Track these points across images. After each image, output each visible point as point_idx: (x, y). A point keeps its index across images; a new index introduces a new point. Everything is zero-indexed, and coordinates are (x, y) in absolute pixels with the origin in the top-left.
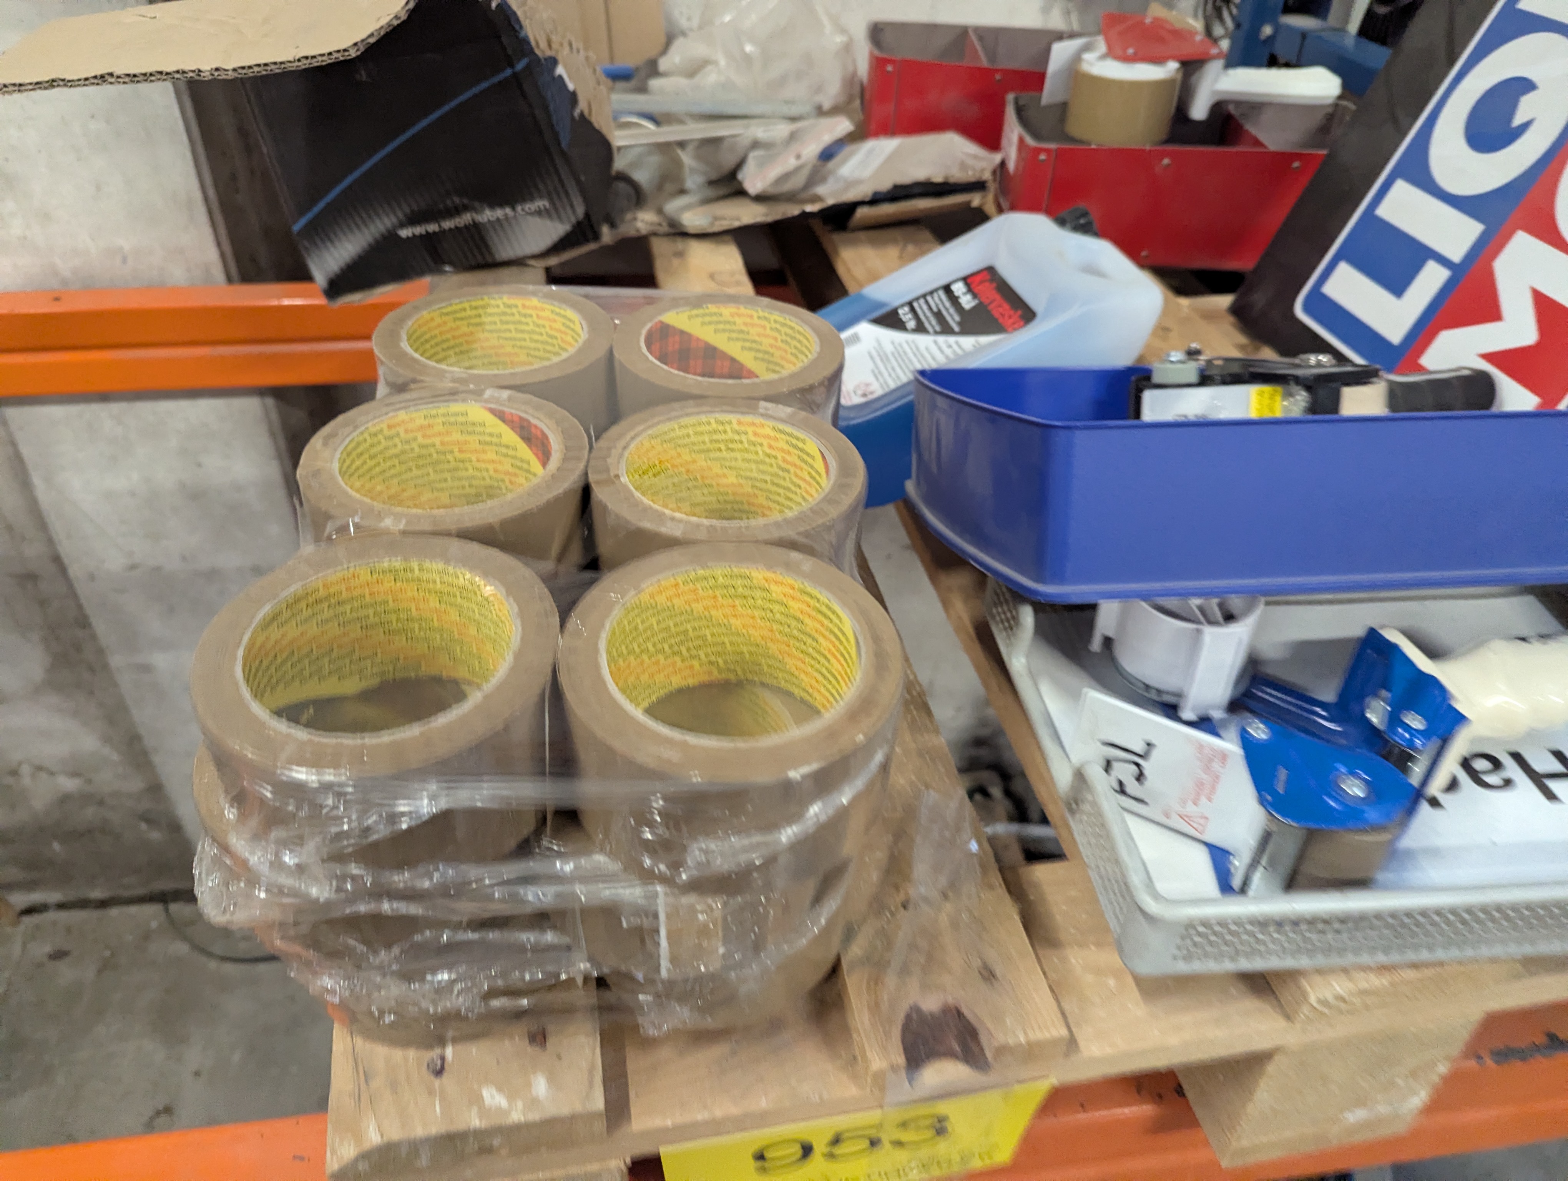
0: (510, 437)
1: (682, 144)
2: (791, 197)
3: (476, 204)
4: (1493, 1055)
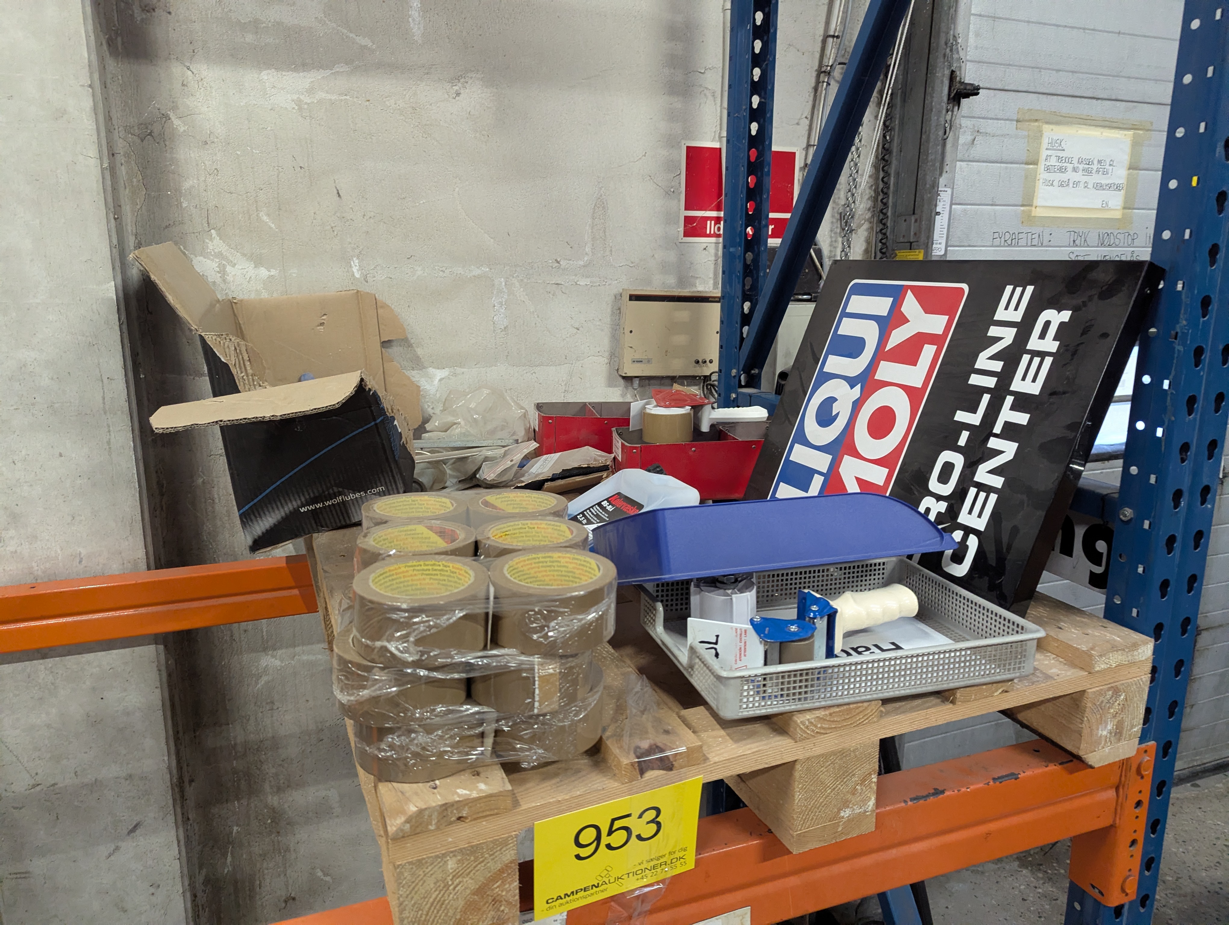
3: (346, 491)
4: (911, 800)
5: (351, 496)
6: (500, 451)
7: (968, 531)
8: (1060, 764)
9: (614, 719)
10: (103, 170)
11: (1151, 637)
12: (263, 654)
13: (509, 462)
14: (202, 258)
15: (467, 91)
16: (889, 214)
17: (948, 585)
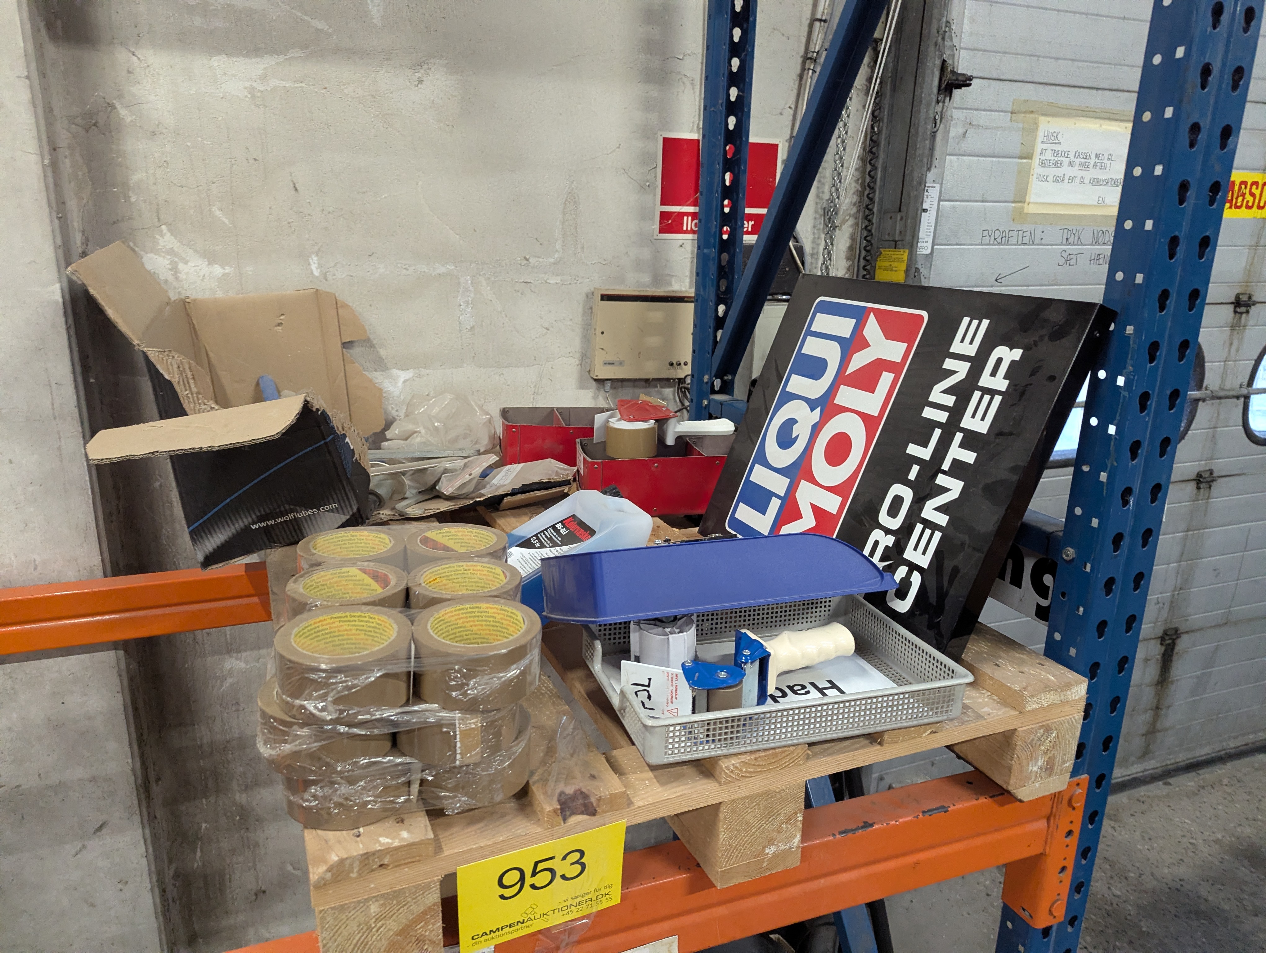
0: (368, 580)
1: (404, 473)
3: (298, 508)
4: (840, 833)
5: (304, 513)
6: (460, 463)
7: (913, 567)
8: (991, 797)
9: (543, 763)
10: (44, 166)
11: (1085, 677)
12: (227, 656)
13: (468, 475)
14: (152, 255)
15: (430, 78)
16: (875, 210)
17: (889, 622)
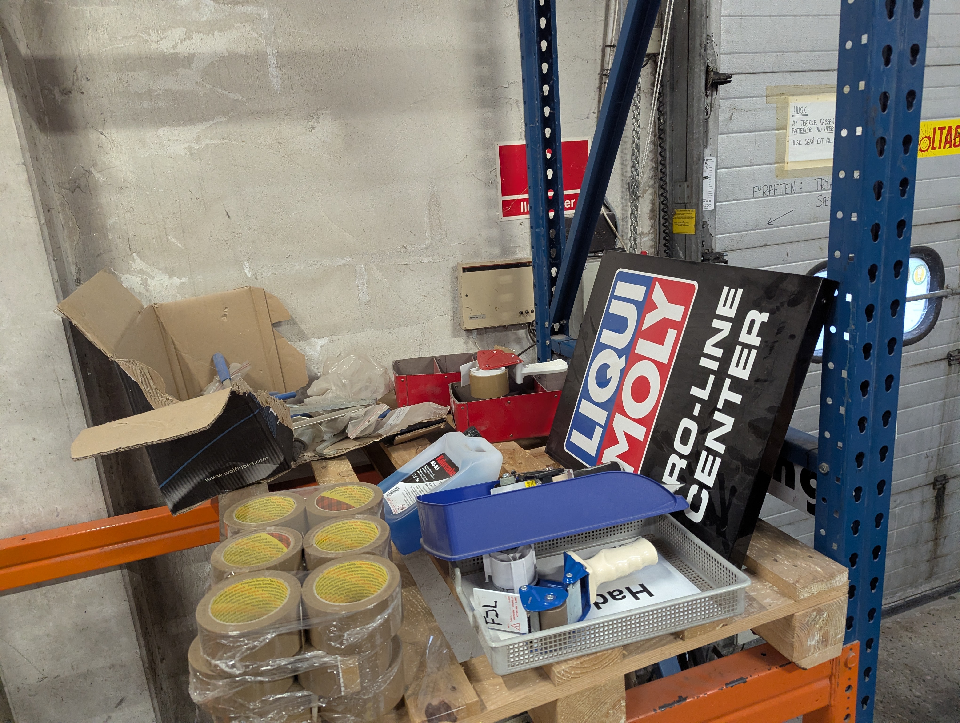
0: (275, 541)
1: (320, 424)
2: (369, 436)
3: (239, 463)
4: (660, 708)
5: (244, 466)
6: (362, 411)
7: (702, 486)
8: (780, 666)
9: (416, 677)
10: (41, 225)
11: (846, 566)
13: (367, 423)
14: (128, 276)
15: (320, 124)
16: (668, 181)
17: (686, 532)
